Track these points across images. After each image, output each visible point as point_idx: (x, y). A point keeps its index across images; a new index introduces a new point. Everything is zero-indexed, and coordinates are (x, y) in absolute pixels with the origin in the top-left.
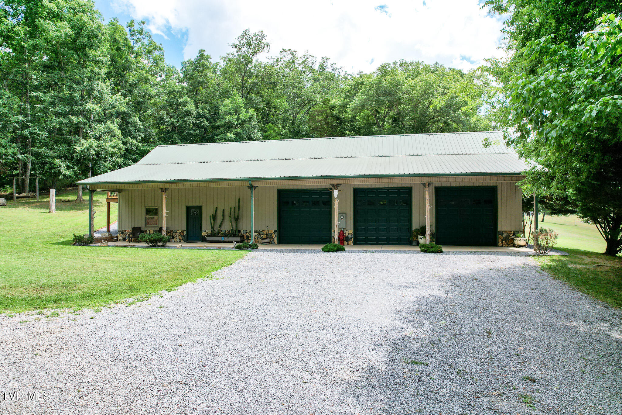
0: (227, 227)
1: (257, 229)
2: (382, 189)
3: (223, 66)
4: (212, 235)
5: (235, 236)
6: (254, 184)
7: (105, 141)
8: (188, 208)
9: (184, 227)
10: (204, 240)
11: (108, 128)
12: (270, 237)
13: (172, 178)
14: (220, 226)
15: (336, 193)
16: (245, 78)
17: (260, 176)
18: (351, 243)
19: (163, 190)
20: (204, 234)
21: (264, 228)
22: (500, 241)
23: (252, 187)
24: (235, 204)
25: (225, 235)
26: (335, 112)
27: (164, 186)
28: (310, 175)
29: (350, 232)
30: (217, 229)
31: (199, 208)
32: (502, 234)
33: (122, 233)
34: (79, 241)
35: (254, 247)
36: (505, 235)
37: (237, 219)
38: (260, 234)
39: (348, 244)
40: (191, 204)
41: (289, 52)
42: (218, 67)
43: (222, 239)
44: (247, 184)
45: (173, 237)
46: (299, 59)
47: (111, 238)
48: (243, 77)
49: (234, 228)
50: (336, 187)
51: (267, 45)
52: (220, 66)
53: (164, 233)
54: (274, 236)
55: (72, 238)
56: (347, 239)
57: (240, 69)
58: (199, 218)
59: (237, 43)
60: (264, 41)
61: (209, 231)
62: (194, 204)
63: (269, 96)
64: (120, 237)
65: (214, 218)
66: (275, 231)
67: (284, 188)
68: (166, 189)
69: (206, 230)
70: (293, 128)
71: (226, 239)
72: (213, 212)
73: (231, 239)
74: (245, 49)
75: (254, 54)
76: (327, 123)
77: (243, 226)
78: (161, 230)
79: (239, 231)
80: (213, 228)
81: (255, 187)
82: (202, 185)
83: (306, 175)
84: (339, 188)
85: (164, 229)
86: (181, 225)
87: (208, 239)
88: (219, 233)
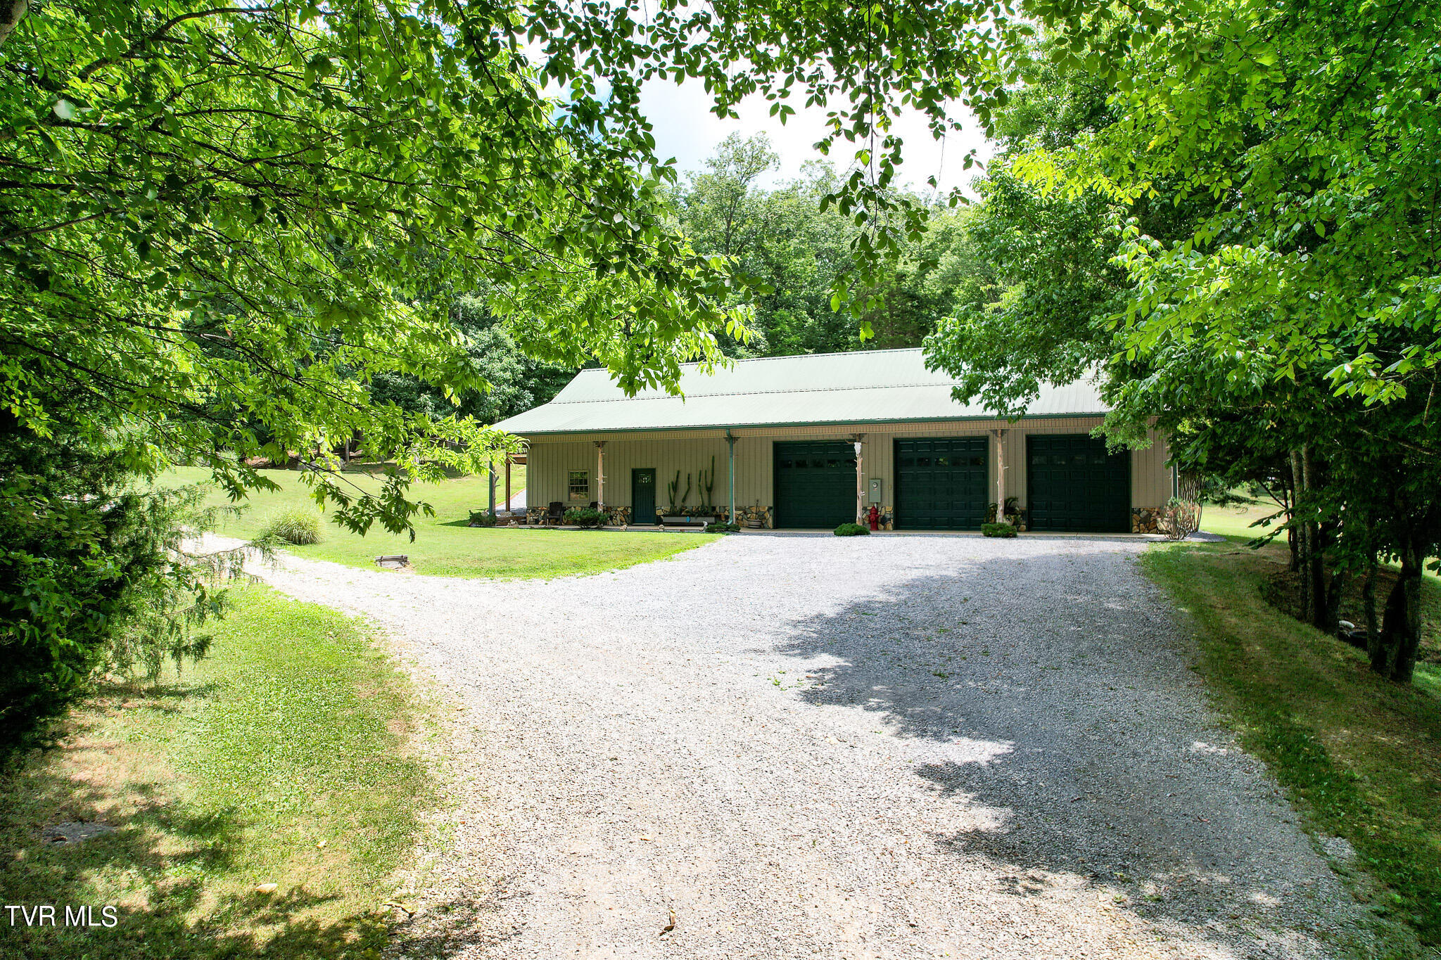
0: (694, 502)
1: (740, 504)
2: (940, 439)
3: (691, 191)
4: (673, 514)
5: (706, 515)
6: (735, 434)
7: (491, 360)
8: (635, 473)
9: (629, 502)
10: (658, 521)
11: (495, 337)
12: (761, 517)
13: (612, 426)
14: (684, 500)
15: (858, 446)
16: (733, 223)
17: (743, 421)
18: (890, 526)
19: (600, 444)
20: (659, 513)
21: (753, 503)
22: (1135, 523)
23: (731, 439)
24: (707, 465)
25: (692, 515)
26: (907, 284)
27: (600, 438)
28: (817, 419)
29: (887, 509)
30: (678, 504)
31: (652, 472)
32: (1139, 511)
33: (534, 511)
34: (477, 520)
35: (734, 529)
36: (1144, 514)
37: (709, 489)
38: (745, 513)
39: (885, 529)
40: (638, 467)
41: (818, 166)
42: (682, 194)
43: (687, 520)
44: (724, 434)
45: (611, 518)
46: (839, 178)
47: (520, 519)
48: (729, 223)
49: (706, 503)
50: (859, 437)
51: (774, 158)
52: (686, 191)
53: (600, 509)
54: (767, 515)
55: (467, 517)
56: (884, 521)
57: (722, 208)
58: (651, 487)
59: (715, 156)
60: (767, 150)
61: (667, 508)
62: (644, 466)
63: (779, 255)
64: (530, 518)
65: (675, 487)
66: (770, 508)
67: (783, 439)
68: (604, 443)
69: (662, 507)
70: (826, 317)
71: (693, 520)
72: (672, 478)
73: (699, 520)
74: (732, 168)
75: (749, 175)
76: (891, 308)
77: (719, 500)
78: (594, 505)
79: (714, 509)
80: (672, 502)
81: (736, 439)
82: (656, 436)
83: (811, 420)
84: (864, 439)
85: (600, 503)
86: (624, 500)
87: (665, 520)
88: (682, 510)
